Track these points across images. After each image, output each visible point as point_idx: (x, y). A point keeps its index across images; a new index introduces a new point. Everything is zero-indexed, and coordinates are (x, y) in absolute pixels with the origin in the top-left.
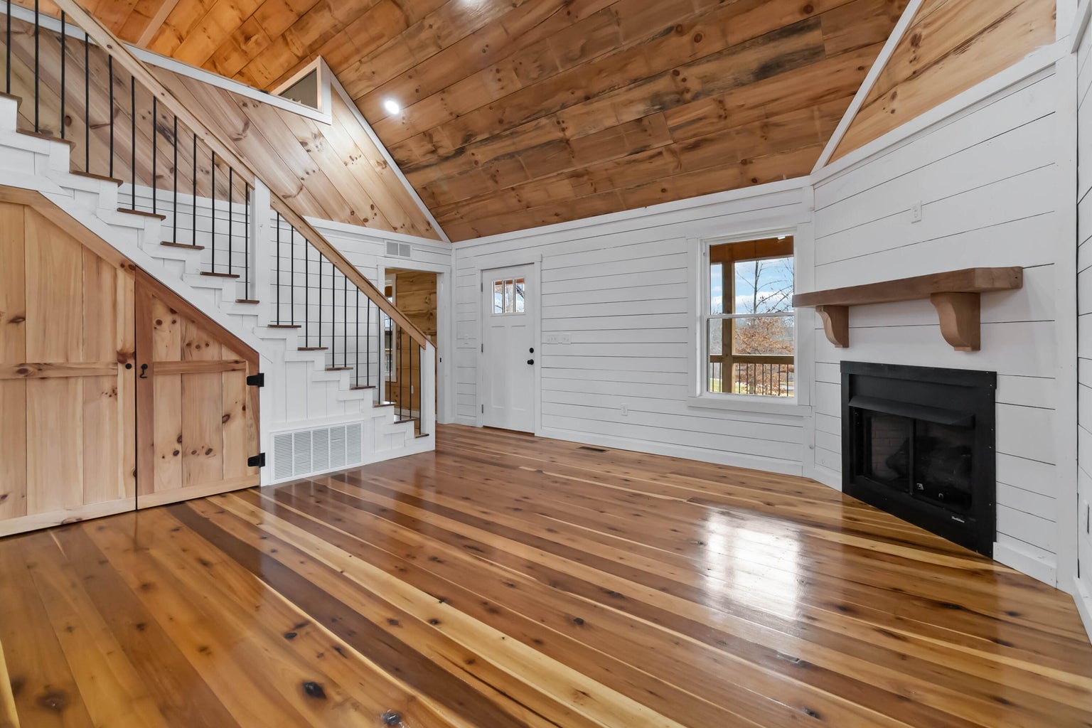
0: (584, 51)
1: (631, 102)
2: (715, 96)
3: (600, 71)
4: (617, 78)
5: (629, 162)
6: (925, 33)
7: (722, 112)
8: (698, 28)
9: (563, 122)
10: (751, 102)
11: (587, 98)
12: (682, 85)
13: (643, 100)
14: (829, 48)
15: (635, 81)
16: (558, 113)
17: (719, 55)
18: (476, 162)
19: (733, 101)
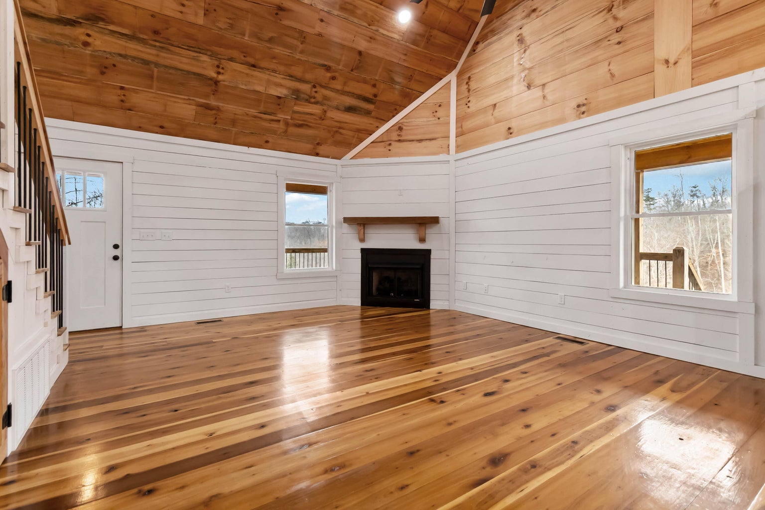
0: (271, 40)
1: (281, 85)
2: (325, 108)
3: (274, 58)
4: (282, 68)
5: (255, 117)
6: (404, 128)
7: (323, 117)
8: (336, 74)
9: (223, 68)
10: (337, 118)
11: (254, 66)
12: (313, 94)
13: (288, 88)
14: (373, 114)
15: (291, 76)
16: (223, 61)
17: (337, 91)
19: (331, 114)
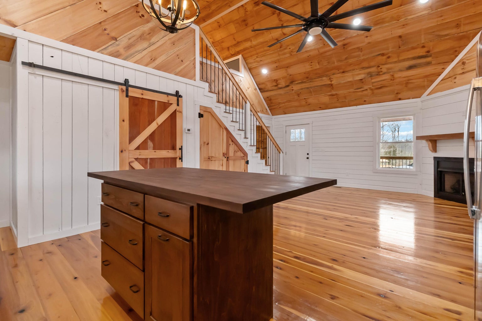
0: (346, 59)
1: (360, 74)
2: (391, 73)
3: (351, 65)
4: (356, 67)
5: (354, 92)
6: (467, 62)
7: (393, 79)
8: (390, 55)
9: (332, 79)
10: (404, 76)
11: (344, 72)
12: (380, 70)
13: (364, 74)
14: (433, 62)
15: (363, 68)
16: (331, 76)
17: (395, 62)
18: (293, 90)
19: (396, 76)
